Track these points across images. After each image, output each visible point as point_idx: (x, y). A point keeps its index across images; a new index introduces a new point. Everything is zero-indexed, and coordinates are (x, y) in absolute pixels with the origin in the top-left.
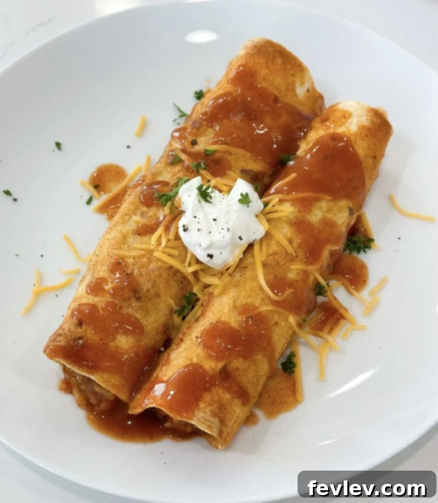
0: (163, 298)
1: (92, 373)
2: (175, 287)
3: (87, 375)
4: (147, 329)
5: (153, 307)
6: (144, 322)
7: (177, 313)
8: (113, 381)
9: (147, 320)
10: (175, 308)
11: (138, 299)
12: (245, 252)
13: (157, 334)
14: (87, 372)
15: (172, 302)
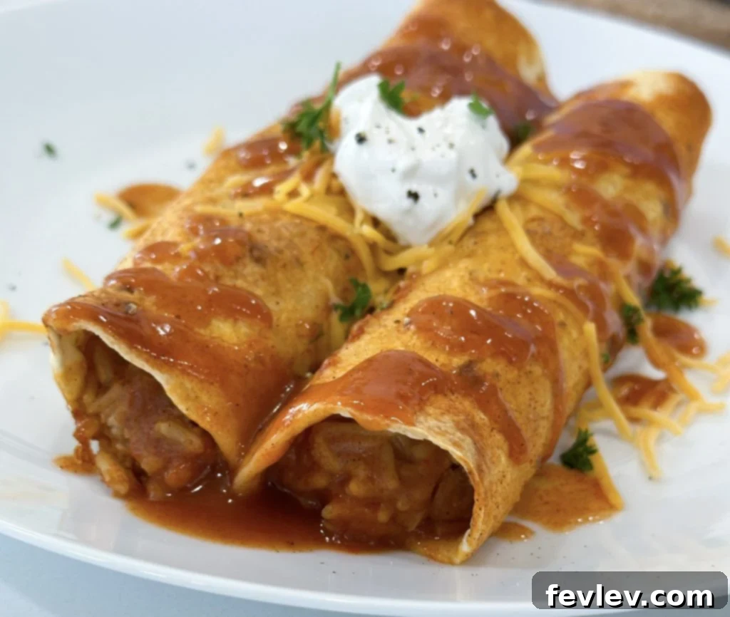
0: (310, 273)
1: (160, 368)
2: (333, 261)
3: (147, 368)
4: (278, 319)
5: (289, 286)
6: (271, 305)
7: (339, 312)
8: (204, 398)
9: (278, 303)
10: (335, 299)
11: (259, 260)
12: (478, 216)
13: (300, 336)
14: (147, 361)
15: (328, 285)
